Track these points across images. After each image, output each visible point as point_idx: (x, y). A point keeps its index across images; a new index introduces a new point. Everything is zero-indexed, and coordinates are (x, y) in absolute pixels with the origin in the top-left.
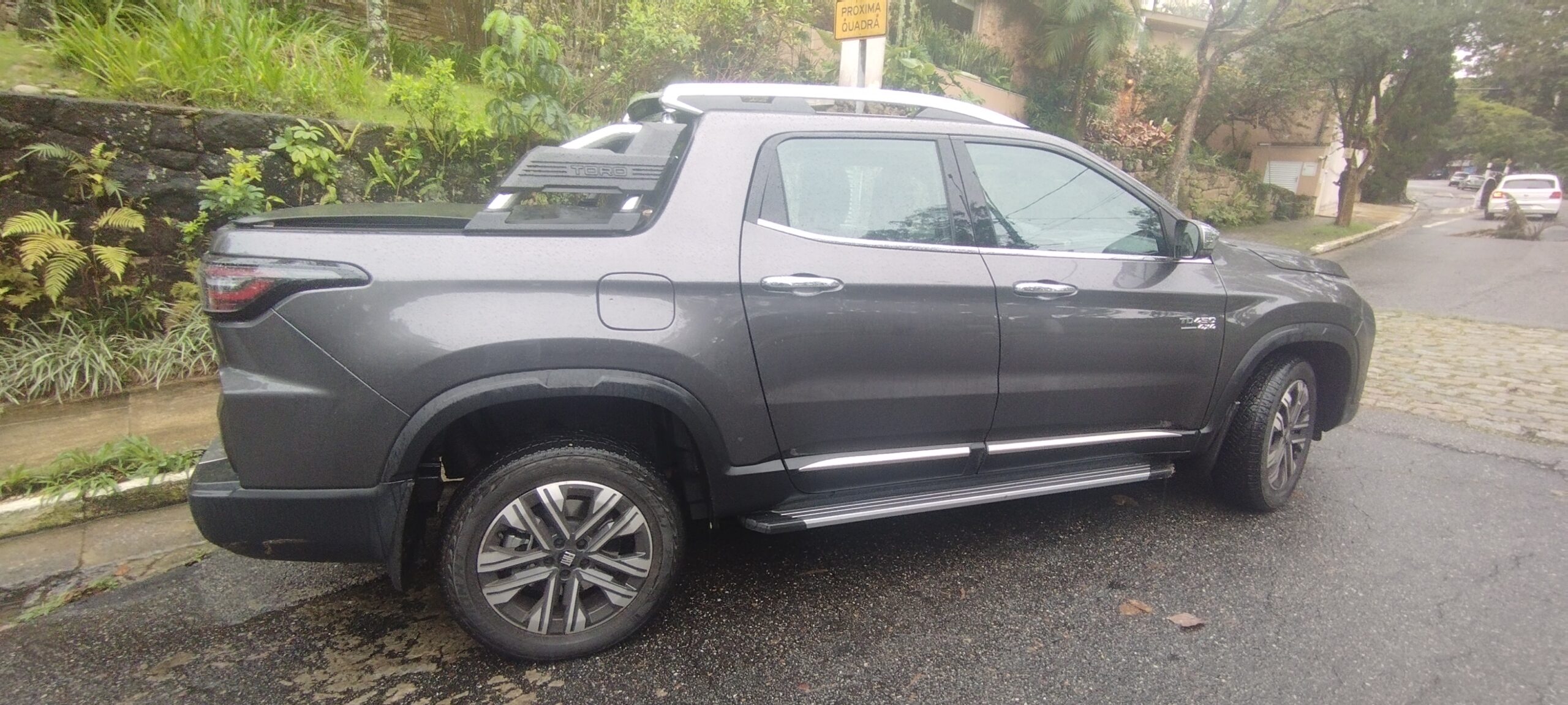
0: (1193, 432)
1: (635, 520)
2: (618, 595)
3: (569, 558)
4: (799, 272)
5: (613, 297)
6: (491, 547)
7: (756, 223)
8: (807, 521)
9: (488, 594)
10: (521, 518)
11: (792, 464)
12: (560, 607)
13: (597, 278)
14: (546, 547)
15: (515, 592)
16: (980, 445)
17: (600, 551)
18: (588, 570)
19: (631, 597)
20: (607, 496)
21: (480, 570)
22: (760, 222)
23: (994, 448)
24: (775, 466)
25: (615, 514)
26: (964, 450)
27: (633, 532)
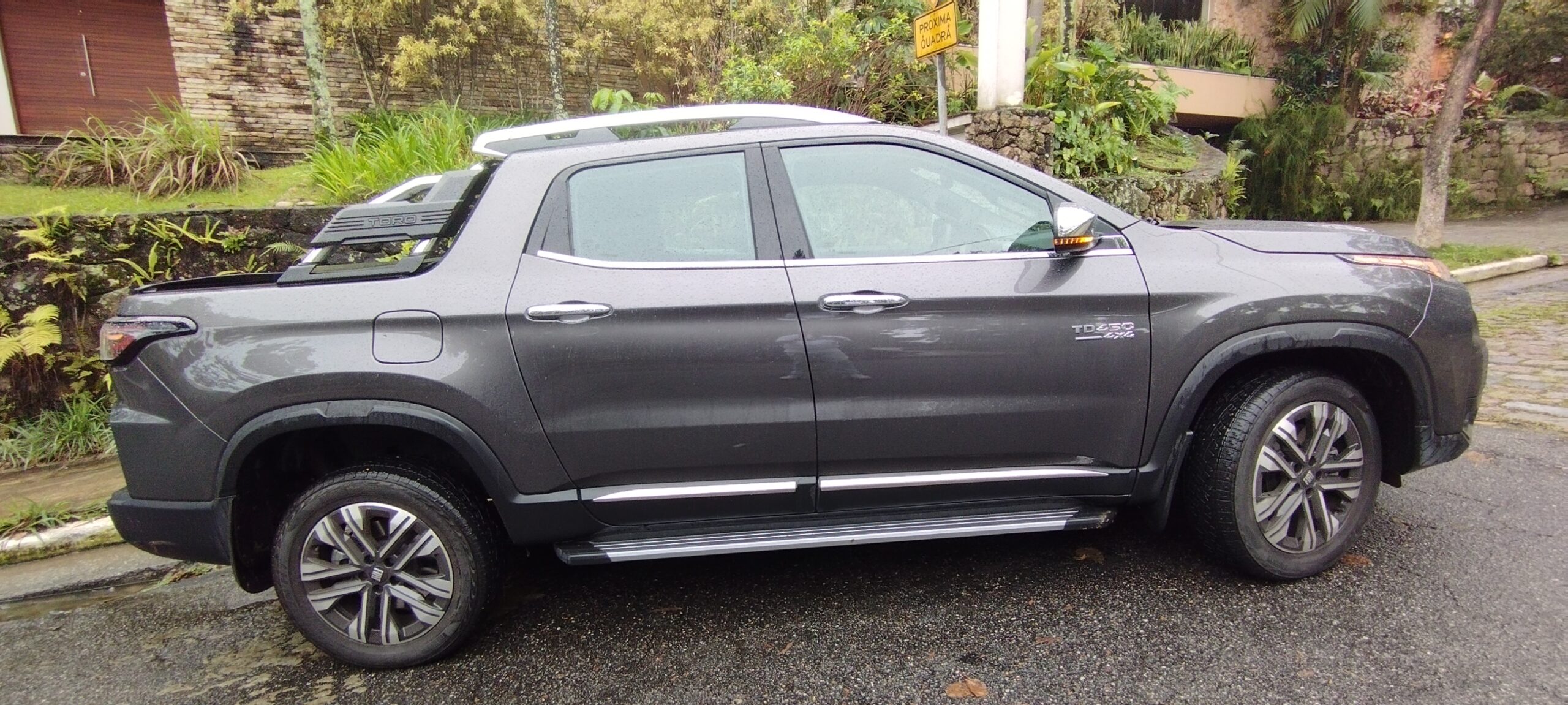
0: (1127, 471)
1: (431, 543)
2: (424, 613)
3: (377, 574)
4: (568, 300)
5: (387, 334)
6: (309, 559)
7: (535, 255)
8: (610, 555)
9: (313, 601)
10: (329, 535)
11: (587, 494)
12: (374, 622)
13: (372, 318)
14: (356, 562)
15: (332, 602)
16: (811, 480)
17: (405, 569)
18: (398, 587)
19: (438, 616)
20: (402, 518)
21: (304, 579)
22: (541, 253)
23: (828, 483)
24: (570, 495)
25: (412, 534)
26: (788, 485)
27: (429, 553)
